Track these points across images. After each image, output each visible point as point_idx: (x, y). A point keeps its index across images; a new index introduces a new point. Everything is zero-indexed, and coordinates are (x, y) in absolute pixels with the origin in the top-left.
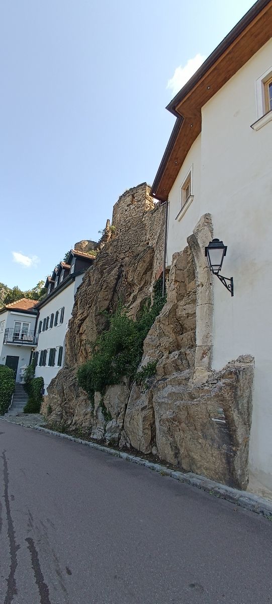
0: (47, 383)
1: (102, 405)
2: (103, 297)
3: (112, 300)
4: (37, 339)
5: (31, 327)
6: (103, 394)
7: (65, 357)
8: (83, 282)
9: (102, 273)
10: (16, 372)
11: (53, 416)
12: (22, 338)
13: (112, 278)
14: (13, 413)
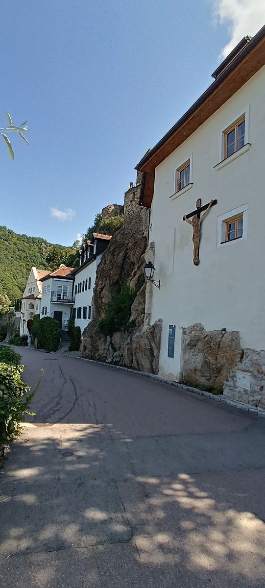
0: (82, 330)
1: (111, 343)
2: (114, 273)
3: (120, 275)
4: (74, 299)
5: (69, 290)
6: (111, 337)
7: (93, 313)
8: (101, 262)
9: (113, 255)
10: (61, 323)
11: (87, 352)
12: (63, 298)
13: (120, 259)
14: (62, 350)
